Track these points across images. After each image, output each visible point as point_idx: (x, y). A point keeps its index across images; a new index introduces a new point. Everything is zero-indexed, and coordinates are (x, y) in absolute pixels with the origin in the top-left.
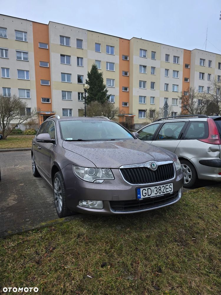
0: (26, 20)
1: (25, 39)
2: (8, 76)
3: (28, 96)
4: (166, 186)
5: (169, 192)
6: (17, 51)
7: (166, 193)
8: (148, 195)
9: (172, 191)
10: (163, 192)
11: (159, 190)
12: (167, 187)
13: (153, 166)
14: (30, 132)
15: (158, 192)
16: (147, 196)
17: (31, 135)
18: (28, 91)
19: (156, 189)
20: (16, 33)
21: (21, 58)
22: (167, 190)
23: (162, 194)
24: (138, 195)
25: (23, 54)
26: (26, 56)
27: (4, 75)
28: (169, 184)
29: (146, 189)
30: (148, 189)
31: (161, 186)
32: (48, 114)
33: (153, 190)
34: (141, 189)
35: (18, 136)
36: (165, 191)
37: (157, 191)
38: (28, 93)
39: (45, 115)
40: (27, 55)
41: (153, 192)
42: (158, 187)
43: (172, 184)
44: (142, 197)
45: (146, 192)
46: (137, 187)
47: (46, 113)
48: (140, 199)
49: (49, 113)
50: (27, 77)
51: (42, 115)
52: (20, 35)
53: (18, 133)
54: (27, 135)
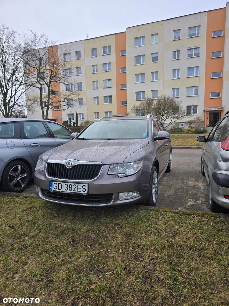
0: (201, 12)
1: (198, 34)
2: (178, 76)
3: (196, 93)
4: (78, 185)
5: (82, 192)
6: (188, 49)
7: (77, 192)
8: (59, 189)
9: (86, 192)
10: (74, 191)
11: (70, 187)
12: (79, 187)
13: (68, 164)
14: (189, 131)
15: (68, 189)
16: (57, 190)
17: (190, 133)
18: (196, 88)
19: (66, 186)
20: (189, 30)
21: (192, 55)
22: (79, 190)
23: (72, 191)
24: (51, 187)
25: (195, 50)
26: (197, 52)
27: (174, 76)
28: (82, 185)
29: (57, 183)
30: (59, 184)
31: (73, 184)
32: (215, 110)
33: (64, 186)
34: (53, 183)
35: (174, 135)
36: (76, 189)
37: (67, 187)
38: (196, 90)
39: (211, 112)
40: (199, 49)
41: (64, 188)
42: (69, 184)
43: (87, 185)
44: (53, 189)
45: (57, 186)
46: (51, 179)
47: (213, 110)
48: (51, 191)
49: (217, 109)
50: (197, 73)
51: (209, 112)
52: (193, 31)
53: (178, 132)
54: (186, 133)
